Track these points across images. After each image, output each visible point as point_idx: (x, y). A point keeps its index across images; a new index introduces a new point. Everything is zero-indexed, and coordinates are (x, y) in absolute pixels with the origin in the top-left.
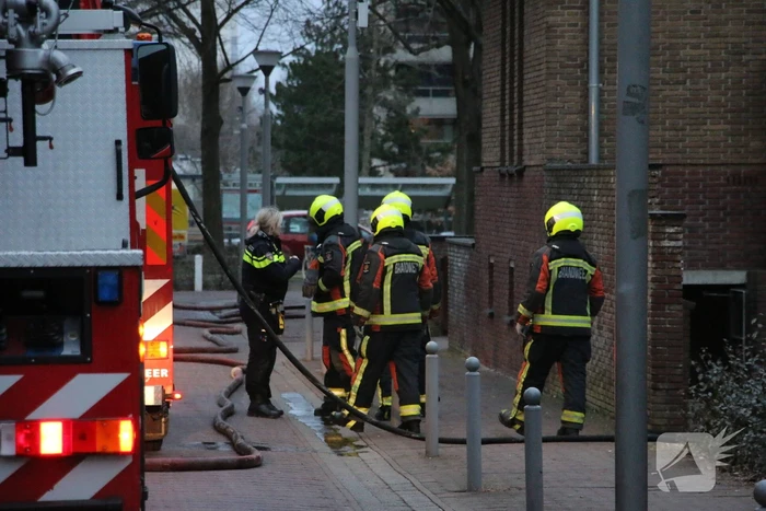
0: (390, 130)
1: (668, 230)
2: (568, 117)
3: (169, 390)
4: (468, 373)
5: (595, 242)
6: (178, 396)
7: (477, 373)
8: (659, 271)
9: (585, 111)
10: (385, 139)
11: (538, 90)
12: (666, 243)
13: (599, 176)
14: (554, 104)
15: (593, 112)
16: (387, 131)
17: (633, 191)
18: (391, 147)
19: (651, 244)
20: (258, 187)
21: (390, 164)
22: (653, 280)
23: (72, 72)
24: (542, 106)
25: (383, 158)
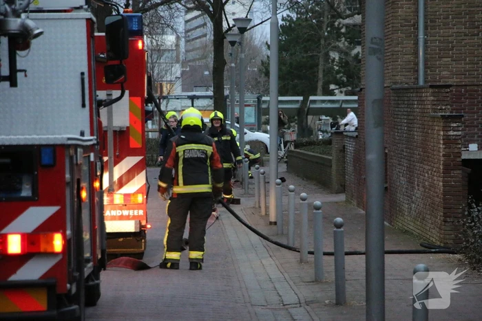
0: (342, 67)
1: (452, 125)
2: (405, 56)
3: (144, 223)
4: (315, 211)
5: (416, 133)
6: (149, 226)
7: (320, 211)
8: (447, 150)
9: (416, 53)
10: (338, 72)
11: (388, 40)
12: (451, 133)
13: (417, 92)
14: (396, 49)
15: (421, 53)
16: (339, 67)
17: (375, 100)
18: (341, 77)
19: (442, 133)
20: (251, 103)
21: (340, 88)
22: (444, 156)
23: (37, 32)
24: (390, 50)
25: (336, 84)
